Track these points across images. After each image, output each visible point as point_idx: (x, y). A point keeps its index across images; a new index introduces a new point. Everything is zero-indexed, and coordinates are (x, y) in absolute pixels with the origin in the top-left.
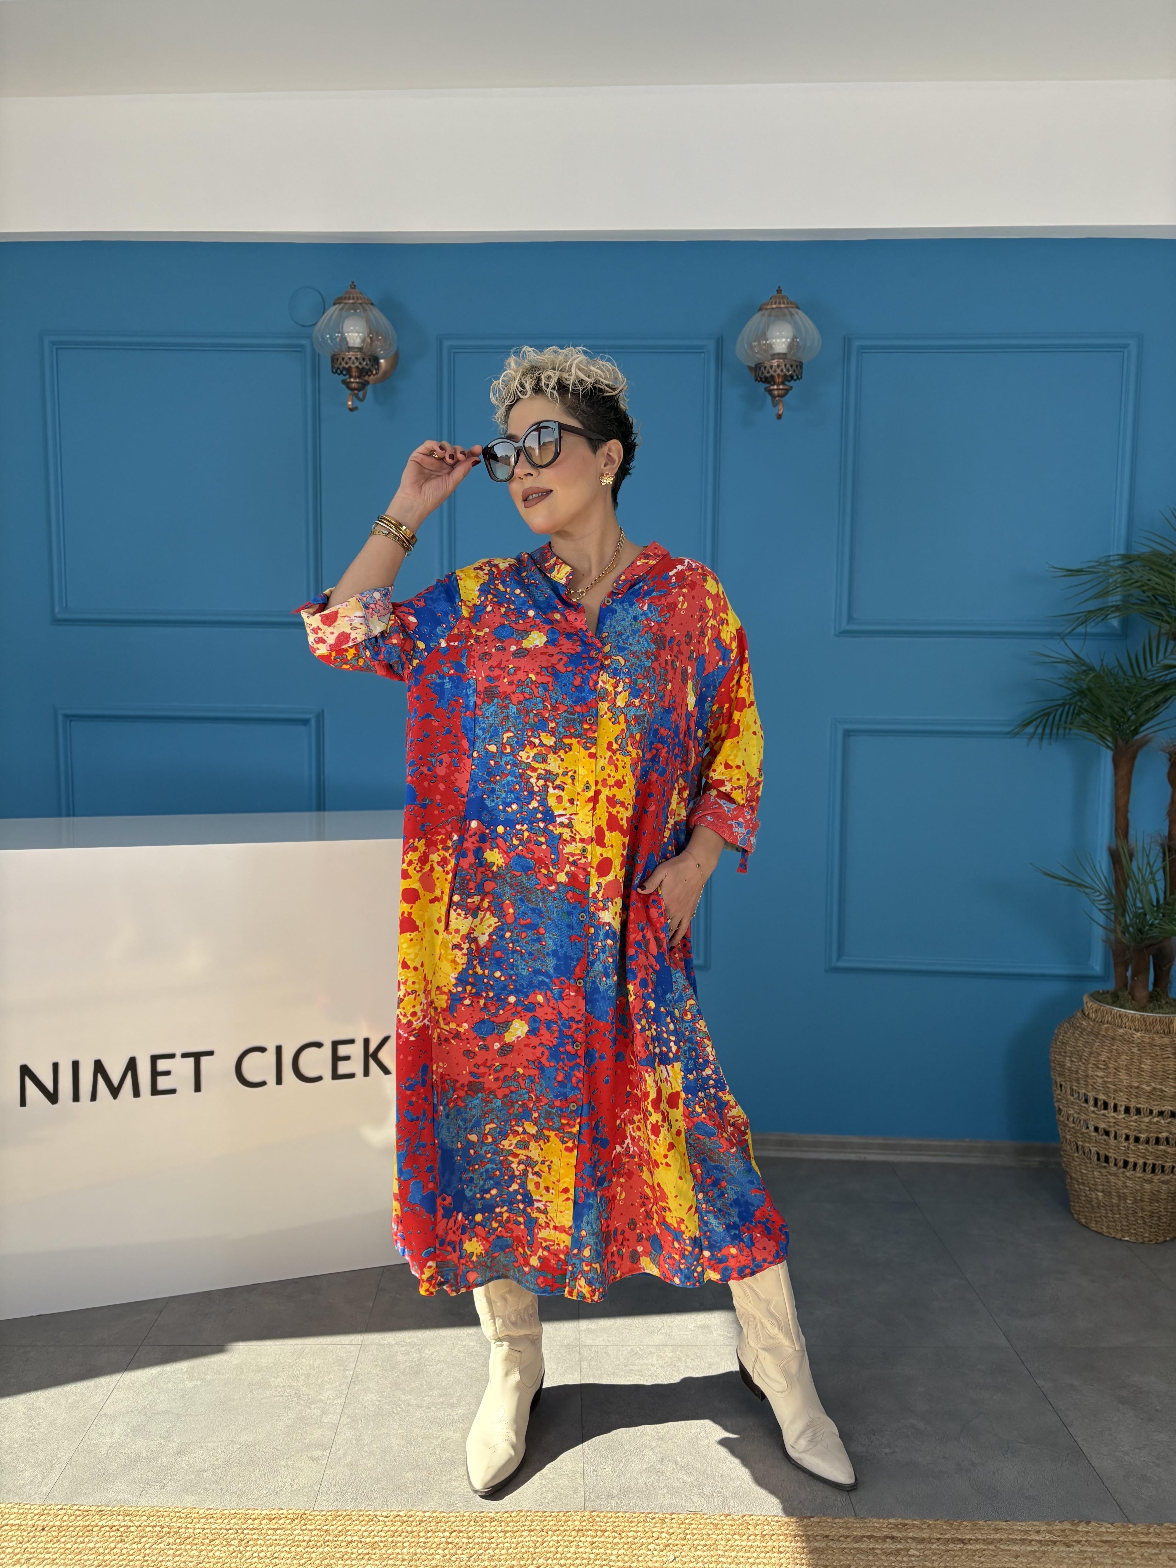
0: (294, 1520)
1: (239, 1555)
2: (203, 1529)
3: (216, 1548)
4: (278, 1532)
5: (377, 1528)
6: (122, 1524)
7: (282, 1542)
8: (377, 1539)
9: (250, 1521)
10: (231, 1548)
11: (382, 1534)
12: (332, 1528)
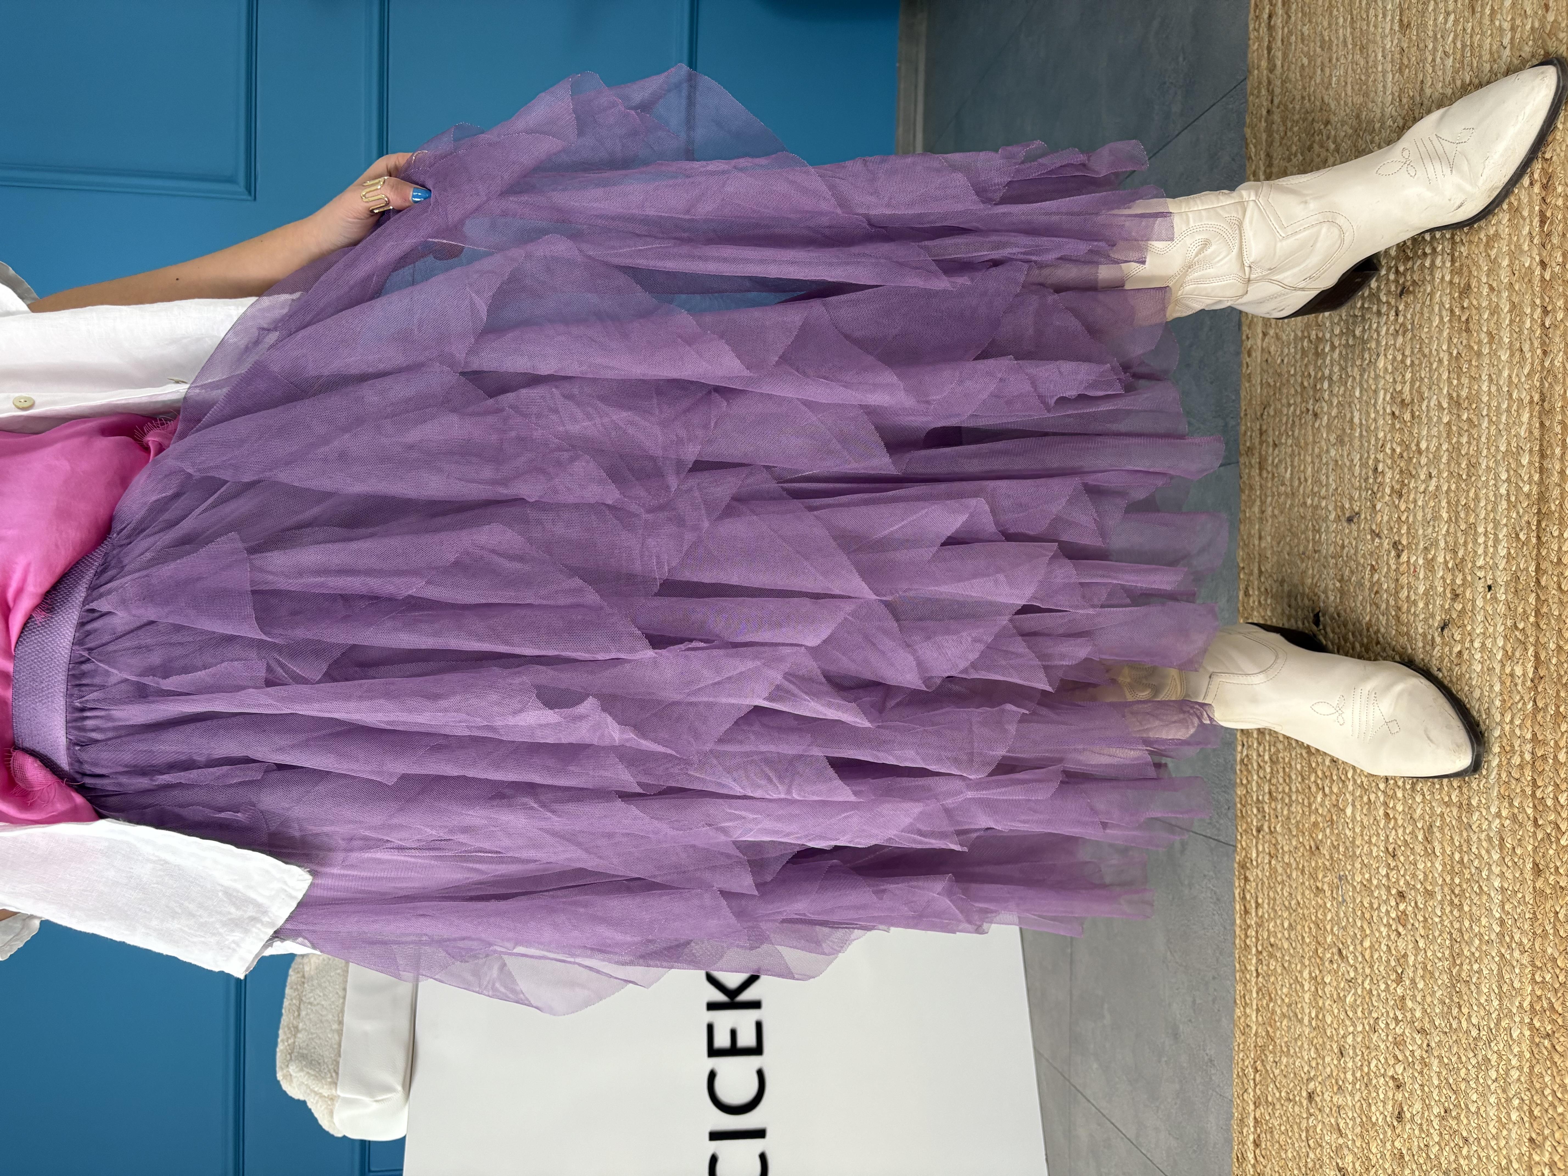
0: (1246, 879)
1: (1287, 958)
2: (1258, 1010)
3: (1279, 992)
4: (1260, 901)
5: (1255, 757)
6: (1252, 1129)
7: (1271, 894)
8: (1267, 758)
9: (1248, 942)
10: (1279, 971)
11: (1261, 749)
12: (1255, 823)
